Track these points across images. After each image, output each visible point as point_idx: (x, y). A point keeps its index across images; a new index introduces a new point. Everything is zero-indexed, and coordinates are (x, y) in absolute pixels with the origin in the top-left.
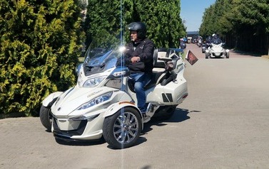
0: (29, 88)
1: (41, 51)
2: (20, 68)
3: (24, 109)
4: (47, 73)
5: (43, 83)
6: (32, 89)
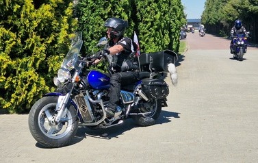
0: (14, 81)
1: (28, 40)
2: (5, 59)
3: (8, 105)
4: (34, 65)
5: (30, 77)
6: (17, 83)
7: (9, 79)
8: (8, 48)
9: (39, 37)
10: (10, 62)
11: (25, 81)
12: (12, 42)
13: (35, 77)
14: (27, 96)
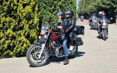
0: (15, 42)
1: (21, 22)
2: (11, 32)
3: (12, 53)
4: (24, 34)
5: (23, 40)
6: (17, 43)
7: (13, 41)
8: (12, 27)
9: (26, 21)
10: (13, 33)
12: (14, 24)
13: (25, 40)
14: (21, 49)
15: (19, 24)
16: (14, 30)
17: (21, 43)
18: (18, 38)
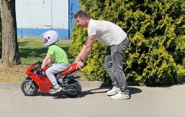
7: (143, 55)
8: (143, 29)
9: (171, 18)
10: (144, 41)
11: (156, 57)
12: (147, 22)
13: (165, 54)
14: (157, 71)
15: (156, 24)
16: (147, 35)
17: (158, 61)
18: (153, 50)
